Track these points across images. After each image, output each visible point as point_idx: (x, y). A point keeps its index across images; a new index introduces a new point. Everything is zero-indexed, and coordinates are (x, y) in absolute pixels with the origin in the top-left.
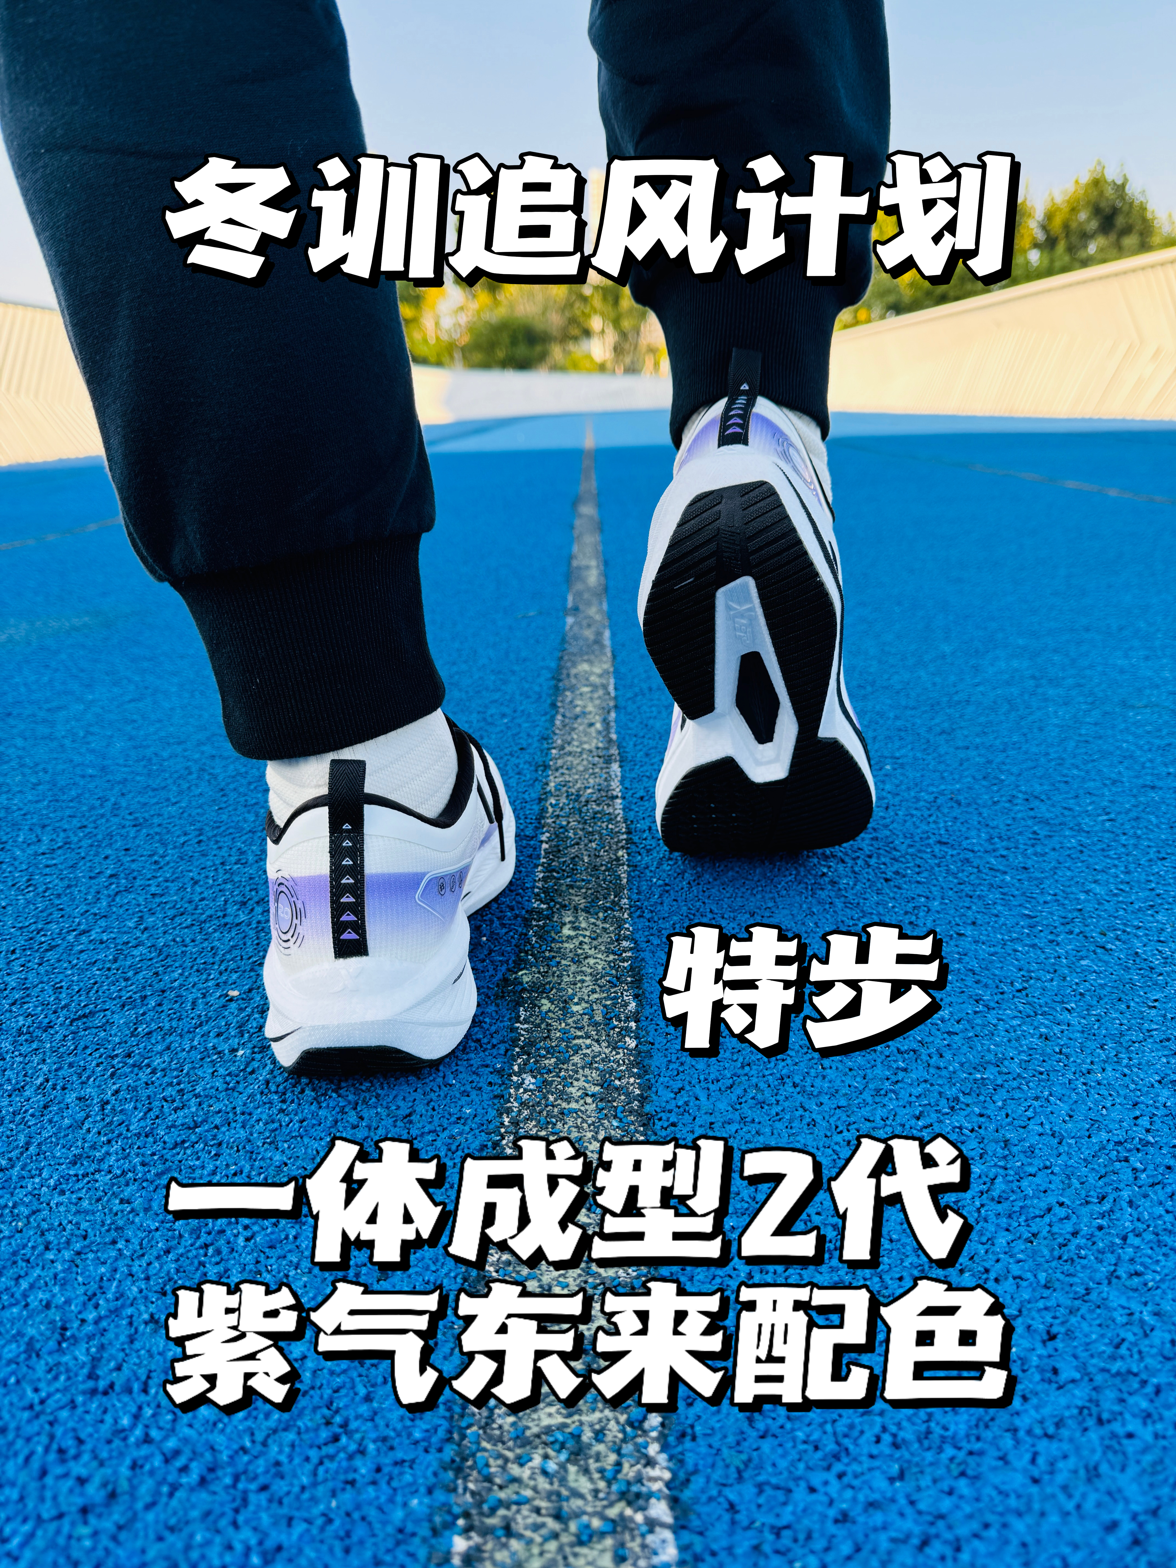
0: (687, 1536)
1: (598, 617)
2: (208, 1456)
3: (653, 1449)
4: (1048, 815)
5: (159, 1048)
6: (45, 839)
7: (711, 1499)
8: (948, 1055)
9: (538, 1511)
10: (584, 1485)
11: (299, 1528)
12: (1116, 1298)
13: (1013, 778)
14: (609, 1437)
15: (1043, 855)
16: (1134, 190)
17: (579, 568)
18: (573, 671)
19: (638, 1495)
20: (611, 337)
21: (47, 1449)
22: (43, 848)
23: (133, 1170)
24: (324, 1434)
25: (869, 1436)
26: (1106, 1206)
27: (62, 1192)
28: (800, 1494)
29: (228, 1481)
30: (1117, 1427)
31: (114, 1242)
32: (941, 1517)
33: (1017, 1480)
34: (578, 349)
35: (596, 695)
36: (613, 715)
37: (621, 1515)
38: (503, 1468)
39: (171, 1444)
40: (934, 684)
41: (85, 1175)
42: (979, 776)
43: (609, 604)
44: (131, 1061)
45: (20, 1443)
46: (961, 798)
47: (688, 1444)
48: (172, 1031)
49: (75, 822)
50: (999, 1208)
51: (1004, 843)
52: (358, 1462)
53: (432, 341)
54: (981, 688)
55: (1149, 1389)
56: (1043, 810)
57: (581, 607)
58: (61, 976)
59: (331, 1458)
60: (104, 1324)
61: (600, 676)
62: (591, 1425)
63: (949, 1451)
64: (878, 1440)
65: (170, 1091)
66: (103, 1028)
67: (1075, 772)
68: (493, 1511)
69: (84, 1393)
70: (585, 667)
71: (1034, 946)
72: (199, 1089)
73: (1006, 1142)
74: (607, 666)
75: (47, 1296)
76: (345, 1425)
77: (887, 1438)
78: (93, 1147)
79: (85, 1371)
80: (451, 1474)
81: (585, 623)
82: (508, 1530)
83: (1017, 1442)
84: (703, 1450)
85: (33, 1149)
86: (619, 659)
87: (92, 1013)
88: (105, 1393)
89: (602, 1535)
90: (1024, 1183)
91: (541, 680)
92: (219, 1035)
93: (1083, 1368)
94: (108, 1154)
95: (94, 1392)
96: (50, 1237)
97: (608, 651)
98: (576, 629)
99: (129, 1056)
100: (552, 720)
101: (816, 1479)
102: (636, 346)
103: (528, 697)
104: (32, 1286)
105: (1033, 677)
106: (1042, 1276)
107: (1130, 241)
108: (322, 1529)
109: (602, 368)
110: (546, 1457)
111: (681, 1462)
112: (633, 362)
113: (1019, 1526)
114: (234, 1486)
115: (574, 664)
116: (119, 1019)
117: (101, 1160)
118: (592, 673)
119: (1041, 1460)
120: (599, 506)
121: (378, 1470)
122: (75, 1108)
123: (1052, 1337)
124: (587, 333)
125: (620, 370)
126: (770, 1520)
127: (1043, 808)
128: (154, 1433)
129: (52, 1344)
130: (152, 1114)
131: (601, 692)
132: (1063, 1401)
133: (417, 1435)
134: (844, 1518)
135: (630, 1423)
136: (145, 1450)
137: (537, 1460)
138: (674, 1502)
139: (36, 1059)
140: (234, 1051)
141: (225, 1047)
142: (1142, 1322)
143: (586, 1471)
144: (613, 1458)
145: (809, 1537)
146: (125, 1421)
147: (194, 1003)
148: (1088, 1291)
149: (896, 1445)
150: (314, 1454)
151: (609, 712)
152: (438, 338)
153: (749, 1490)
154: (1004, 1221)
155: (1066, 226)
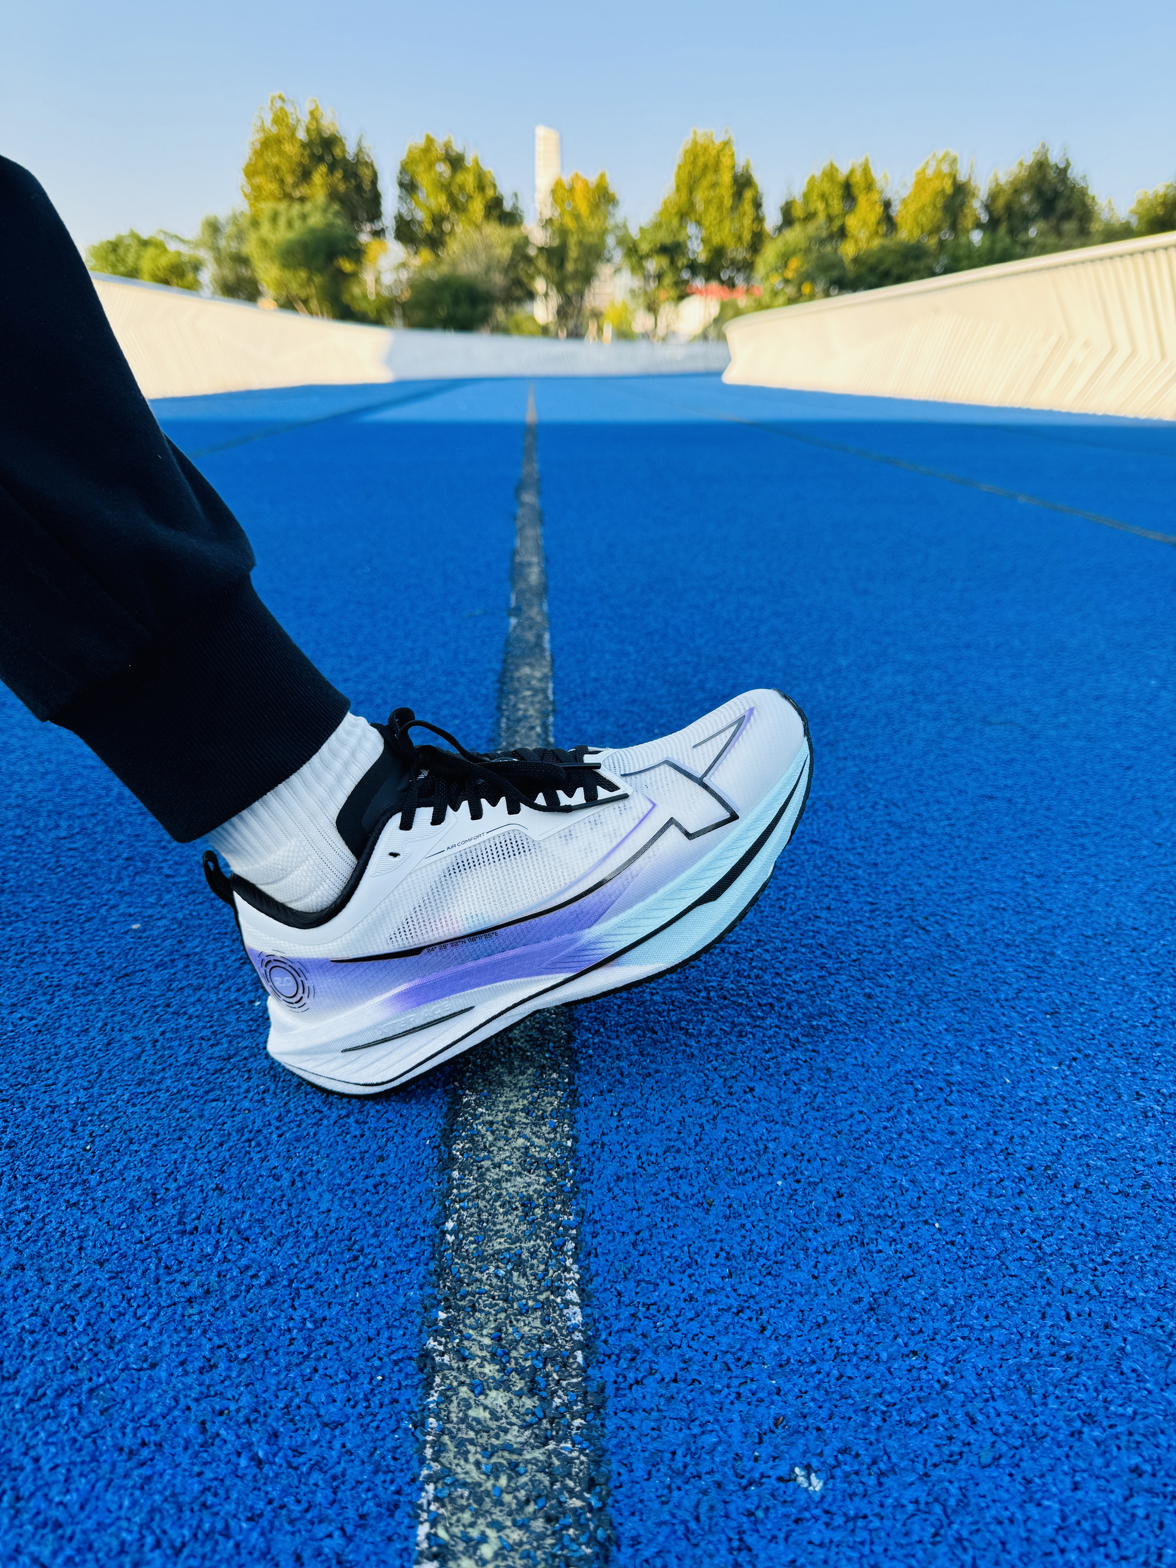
0: (589, 1310)
1: (539, 619)
2: (269, 1269)
3: (569, 1262)
4: (901, 820)
5: (192, 1000)
6: (63, 824)
7: (605, 1290)
8: (795, 1008)
9: (493, 1298)
10: (523, 1282)
11: (335, 1309)
12: (887, 1171)
13: (878, 787)
14: (540, 1255)
15: (892, 853)
16: (1075, 174)
17: (521, 565)
18: (517, 674)
19: (559, 1288)
20: (555, 300)
21: (157, 1268)
22: (63, 834)
23: (186, 1089)
24: (347, 1256)
25: (712, 1253)
26: (892, 1113)
27: (134, 1105)
28: (664, 1286)
29: (285, 1283)
30: (872, 1247)
31: (180, 1139)
32: (753, 1297)
33: (802, 1276)
34: (521, 312)
35: (536, 699)
36: (551, 719)
37: (547, 1299)
38: (470, 1273)
39: (244, 1261)
40: (828, 697)
41: (149, 1093)
42: (851, 784)
43: (550, 605)
44: (171, 1010)
45: (137, 1263)
46: (834, 803)
47: (592, 1259)
48: (199, 988)
49: (86, 810)
50: (817, 1114)
51: (863, 843)
52: (372, 1271)
53: (372, 297)
54: (867, 703)
55: (897, 1225)
56: (898, 815)
57: (525, 608)
58: (101, 944)
59: (354, 1269)
60: (183, 1191)
61: (540, 680)
62: (528, 1250)
63: (762, 1261)
64: (717, 1256)
65: (206, 1033)
66: (143, 984)
67: (931, 782)
68: (463, 1297)
69: (177, 1233)
70: (527, 670)
71: (872, 927)
72: (228, 1031)
73: (829, 1070)
74: (546, 670)
75: (137, 1173)
76: (361, 1250)
77: (723, 1254)
78: (152, 1073)
79: (175, 1219)
80: (434, 1278)
81: (527, 623)
82: (474, 1308)
83: (807, 1256)
84: (603, 1262)
85: (105, 1075)
86: (557, 663)
87: (134, 972)
88: (191, 1233)
89: (535, 1309)
90: (838, 1098)
91: (487, 683)
92: (238, 990)
93: (858, 1215)
94: (163, 1078)
95: (184, 1232)
96: (132, 1134)
97: (548, 654)
98: (518, 630)
99: (168, 1006)
100: (498, 722)
101: (675, 1278)
102: (580, 310)
103: (476, 699)
104: (125, 1167)
105: (913, 693)
106: (839, 1159)
107: (1069, 226)
108: (352, 1308)
109: (545, 331)
110: (498, 1267)
111: (588, 1269)
112: (576, 326)
113: (801, 1302)
114: (290, 1285)
115: (517, 667)
116: (155, 977)
117: (159, 1083)
118: (534, 677)
119: (820, 1266)
120: (540, 493)
121: (386, 1276)
122: (131, 1046)
123: (841, 1196)
124: (531, 295)
125: (563, 334)
126: (644, 1300)
127: (899, 813)
128: (230, 1256)
129: (148, 1203)
130: (194, 1049)
131: (540, 697)
132: (840, 1232)
133: (411, 1255)
134: (691, 1298)
135: (554, 1247)
136: (225, 1266)
137: (492, 1269)
138: (581, 1292)
139: (94, 1008)
140: (251, 1002)
141: (244, 999)
142: (901, 1185)
143: (525, 1275)
144: (542, 1267)
145: (668, 1309)
146: (209, 1250)
147: (215, 964)
148: (869, 1167)
149: (728, 1259)
150: (341, 1268)
151: (547, 716)
152: (378, 294)
153: (631, 1284)
154: (819, 1123)
155: (1009, 208)
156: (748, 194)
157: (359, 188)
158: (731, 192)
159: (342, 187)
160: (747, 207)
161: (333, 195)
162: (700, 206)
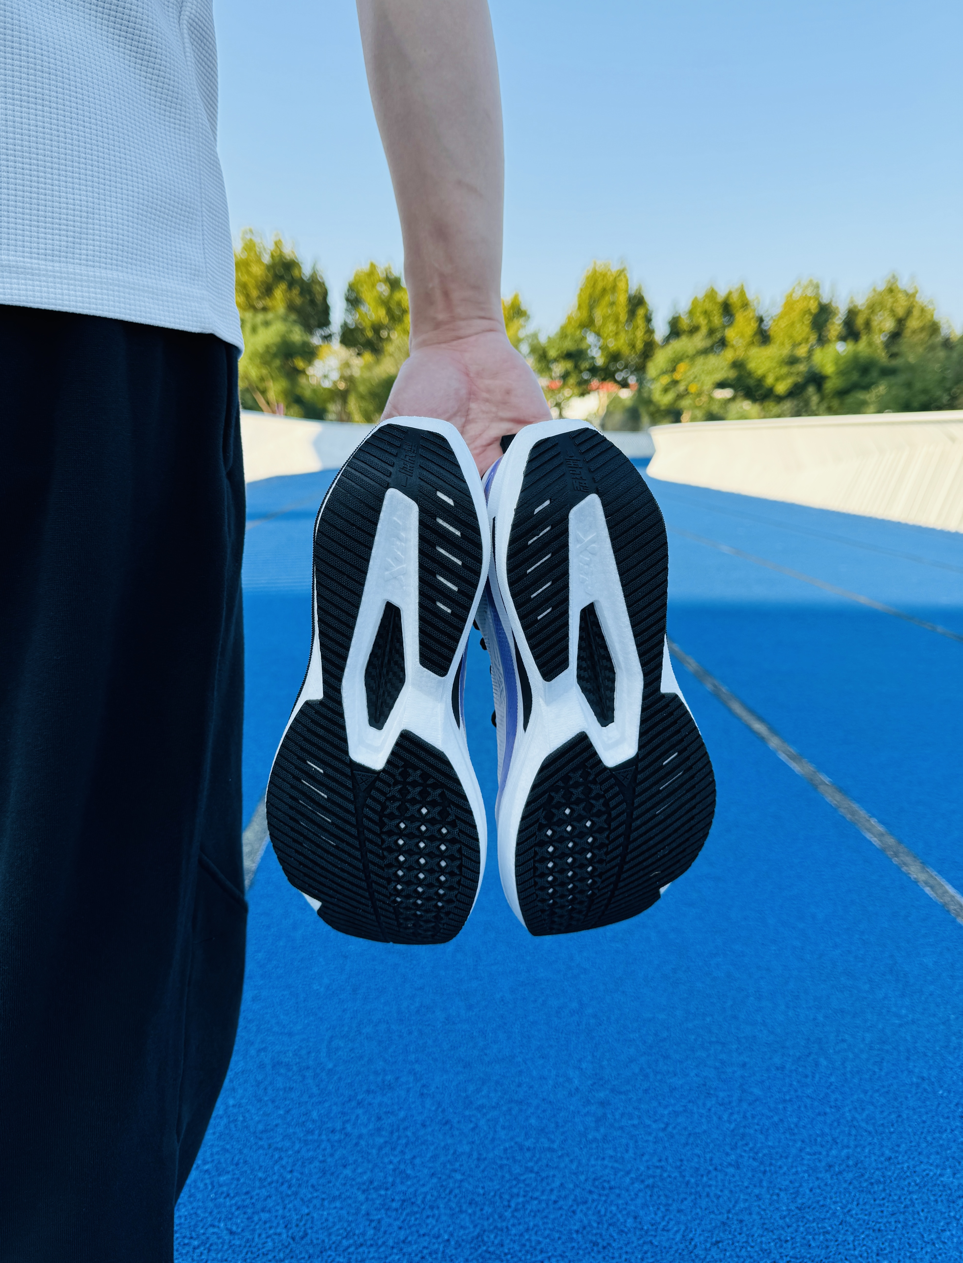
16: (923, 298)
156: (641, 312)
157: (312, 302)
158: (626, 310)
159: (298, 301)
160: (640, 321)
161: (291, 307)
162: (598, 321)
